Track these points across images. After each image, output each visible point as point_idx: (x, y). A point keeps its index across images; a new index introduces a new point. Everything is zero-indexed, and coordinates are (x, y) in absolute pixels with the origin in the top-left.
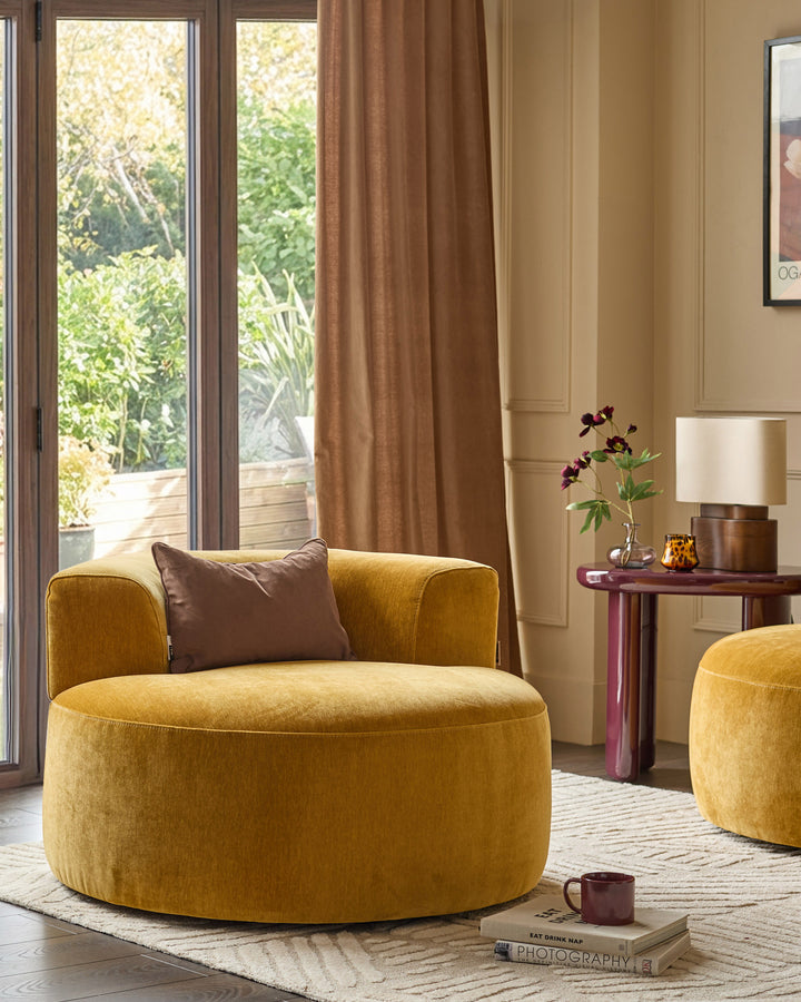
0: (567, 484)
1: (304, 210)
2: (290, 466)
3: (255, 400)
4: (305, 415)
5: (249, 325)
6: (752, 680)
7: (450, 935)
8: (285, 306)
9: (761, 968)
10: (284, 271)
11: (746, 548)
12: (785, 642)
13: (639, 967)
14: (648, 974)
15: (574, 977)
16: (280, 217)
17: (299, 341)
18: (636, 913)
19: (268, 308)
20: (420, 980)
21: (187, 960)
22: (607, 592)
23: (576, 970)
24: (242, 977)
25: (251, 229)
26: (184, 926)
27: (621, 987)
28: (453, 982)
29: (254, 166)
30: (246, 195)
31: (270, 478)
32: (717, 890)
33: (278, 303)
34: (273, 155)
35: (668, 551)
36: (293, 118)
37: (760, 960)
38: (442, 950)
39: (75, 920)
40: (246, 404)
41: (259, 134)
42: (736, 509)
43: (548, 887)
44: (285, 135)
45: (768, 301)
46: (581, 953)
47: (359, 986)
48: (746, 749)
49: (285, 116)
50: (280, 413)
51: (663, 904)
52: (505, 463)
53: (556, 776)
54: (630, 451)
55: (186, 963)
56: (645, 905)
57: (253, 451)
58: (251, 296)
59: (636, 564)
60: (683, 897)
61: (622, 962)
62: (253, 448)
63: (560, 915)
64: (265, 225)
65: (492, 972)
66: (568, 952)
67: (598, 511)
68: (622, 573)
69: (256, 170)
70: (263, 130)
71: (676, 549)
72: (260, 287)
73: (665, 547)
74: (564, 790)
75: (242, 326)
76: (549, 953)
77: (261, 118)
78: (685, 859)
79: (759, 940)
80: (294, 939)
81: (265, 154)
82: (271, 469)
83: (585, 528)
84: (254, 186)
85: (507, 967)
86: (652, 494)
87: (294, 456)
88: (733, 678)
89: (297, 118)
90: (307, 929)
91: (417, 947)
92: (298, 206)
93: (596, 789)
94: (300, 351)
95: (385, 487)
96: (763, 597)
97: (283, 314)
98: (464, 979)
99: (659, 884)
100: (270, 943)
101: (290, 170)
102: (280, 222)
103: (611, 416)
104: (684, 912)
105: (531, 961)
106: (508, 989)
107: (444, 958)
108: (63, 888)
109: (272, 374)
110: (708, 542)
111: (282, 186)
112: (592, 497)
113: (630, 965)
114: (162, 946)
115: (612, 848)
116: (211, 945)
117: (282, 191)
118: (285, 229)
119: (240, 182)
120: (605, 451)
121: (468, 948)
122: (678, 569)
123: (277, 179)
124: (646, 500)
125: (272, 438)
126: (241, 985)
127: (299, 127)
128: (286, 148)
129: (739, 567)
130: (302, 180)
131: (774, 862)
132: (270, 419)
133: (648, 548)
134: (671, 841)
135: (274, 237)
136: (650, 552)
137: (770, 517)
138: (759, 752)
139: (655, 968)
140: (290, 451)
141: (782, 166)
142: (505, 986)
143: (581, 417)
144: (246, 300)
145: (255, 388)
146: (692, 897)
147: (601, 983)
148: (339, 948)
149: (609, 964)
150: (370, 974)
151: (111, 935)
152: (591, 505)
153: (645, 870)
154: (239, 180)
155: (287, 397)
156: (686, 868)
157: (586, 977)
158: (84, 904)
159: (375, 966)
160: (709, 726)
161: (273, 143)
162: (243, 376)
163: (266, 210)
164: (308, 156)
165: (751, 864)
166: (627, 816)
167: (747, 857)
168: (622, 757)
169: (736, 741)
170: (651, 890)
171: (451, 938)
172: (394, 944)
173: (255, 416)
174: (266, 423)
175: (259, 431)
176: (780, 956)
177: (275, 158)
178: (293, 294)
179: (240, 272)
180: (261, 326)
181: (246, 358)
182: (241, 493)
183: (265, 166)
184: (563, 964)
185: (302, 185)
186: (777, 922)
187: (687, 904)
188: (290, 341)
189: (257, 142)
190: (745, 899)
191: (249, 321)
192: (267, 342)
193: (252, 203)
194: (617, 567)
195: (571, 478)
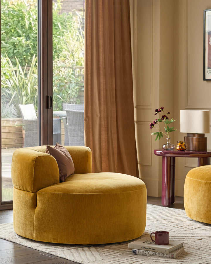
0: (151, 128)
1: (22, 38)
2: (17, 120)
3: (6, 98)
4: (22, 104)
5: (5, 74)
6: (200, 180)
7: (120, 247)
8: (16, 68)
9: (203, 256)
10: (15, 57)
11: (199, 145)
12: (209, 170)
13: (170, 256)
14: (173, 258)
15: (153, 259)
16: (14, 39)
17: (20, 80)
18: (170, 242)
19: (10, 69)
20: (112, 260)
21: (50, 254)
22: (162, 157)
23: (154, 257)
24: (65, 259)
25: (5, 43)
26: (50, 245)
27: (166, 261)
28: (121, 260)
29: (6, 22)
30: (3, 32)
31: (11, 124)
32: (191, 236)
33: (13, 67)
34: (12, 19)
35: (178, 145)
36: (18, 8)
37: (202, 254)
38: (118, 251)
39: (21, 244)
40: (3, 99)
41: (7, 12)
42: (196, 134)
43: (146, 234)
44: (16, 13)
45: (204, 79)
46: (155, 252)
47: (96, 261)
48: (199, 198)
49: (16, 6)
50: (14, 102)
51: (177, 239)
52: (135, 122)
53: (148, 205)
54: (168, 119)
55: (50, 255)
56: (172, 240)
57: (6, 114)
58: (5, 64)
59: (169, 149)
60: (182, 237)
61: (166, 255)
62: (5, 114)
63: (149, 242)
64: (9, 42)
65: (131, 257)
66: (152, 252)
67: (159, 135)
68: (166, 151)
69: (7, 24)
70: (9, 11)
71: (180, 145)
72: (8, 62)
73: (177, 145)
74: (150, 209)
75: (2, 74)
76: (147, 252)
77: (8, 7)
78: (183, 227)
79: (202, 249)
80: (79, 248)
81: (10, 18)
82: (11, 121)
83: (156, 140)
84: (6, 29)
85: (135, 256)
86: (174, 131)
87: (19, 117)
88: (195, 179)
89: (19, 8)
90: (82, 246)
91: (112, 251)
92: (20, 36)
93: (159, 209)
94: (20, 83)
95: (103, 128)
96: (203, 158)
97: (15, 71)
98: (124, 259)
99: (176, 234)
100: (72, 250)
101: (17, 24)
102: (14, 41)
103: (163, 110)
104: (182, 242)
105: (142, 254)
106: (136, 262)
107: (119, 254)
108: (17, 235)
109: (12, 90)
110: (189, 143)
111: (15, 29)
112: (158, 131)
113: (168, 255)
114: (44, 250)
115: (163, 224)
116: (57, 250)
117: (15, 31)
118: (16, 44)
119: (2, 27)
120: (161, 119)
121: (125, 251)
122: (181, 150)
123: (13, 27)
124: (173, 132)
125: (12, 111)
126: (65, 261)
127: (20, 10)
128: (16, 17)
129: (197, 150)
130: (21, 28)
131: (206, 228)
132: (11, 105)
133: (173, 145)
134: (179, 223)
135: (12, 46)
136: (173, 146)
137: (205, 137)
138: (202, 199)
139: (175, 256)
140: (17, 115)
141: (208, 43)
142: (135, 261)
143: (155, 110)
144: (3, 65)
145: (6, 94)
146: (185, 237)
147: (160, 260)
148: (91, 251)
149: (162, 255)
150: (99, 258)
151: (30, 248)
152: (158, 133)
153: (172, 230)
154: (1, 26)
155: (16, 98)
156: (183, 230)
157: (156, 259)
158: (23, 239)
159: (100, 255)
160: (189, 192)
161: (12, 15)
162: (3, 90)
163: (10, 37)
164: (23, 20)
165: (200, 228)
166: (167, 216)
167: (199, 227)
168: (166, 200)
169: (196, 196)
170: (174, 236)
171: (120, 248)
172: (105, 250)
173: (6, 103)
174: (10, 106)
175: (8, 108)
176: (208, 253)
177: (13, 20)
178: (18, 65)
179: (2, 56)
180: (8, 74)
181: (4, 84)
182: (2, 128)
183: (10, 22)
184: (150, 255)
185: (21, 30)
186: (207, 244)
187: (183, 239)
188: (17, 80)
189: (7, 14)
190: (199, 238)
191: (4, 72)
192: (10, 80)
193: (5, 34)
194: (165, 150)
195: (152, 126)
